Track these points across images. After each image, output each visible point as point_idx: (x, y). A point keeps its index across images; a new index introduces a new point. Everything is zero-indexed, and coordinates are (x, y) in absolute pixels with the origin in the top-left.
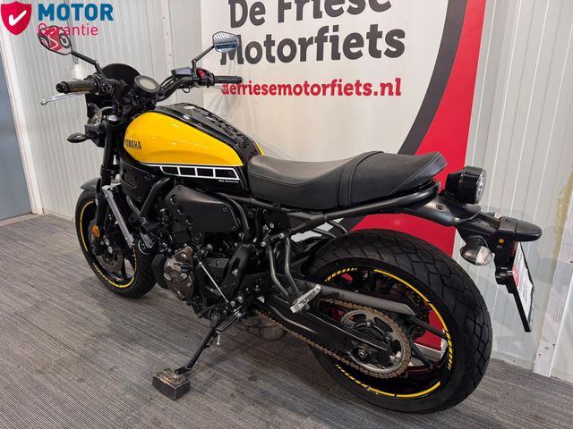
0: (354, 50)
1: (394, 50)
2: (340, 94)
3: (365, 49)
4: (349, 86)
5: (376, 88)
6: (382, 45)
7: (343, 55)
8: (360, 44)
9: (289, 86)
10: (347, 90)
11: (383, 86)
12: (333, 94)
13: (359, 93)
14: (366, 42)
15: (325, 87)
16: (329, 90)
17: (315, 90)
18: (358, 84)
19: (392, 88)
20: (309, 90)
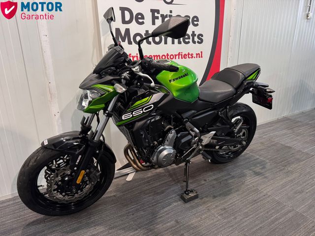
0: (187, 40)
1: (200, 41)
2: (182, 58)
3: (191, 40)
4: (185, 55)
5: (195, 55)
6: (196, 39)
7: (182, 42)
8: (189, 38)
9: (159, 56)
10: (185, 56)
11: (197, 54)
12: (179, 58)
13: (189, 58)
14: (191, 37)
15: (176, 55)
16: (177, 57)
17: (172, 57)
18: (189, 54)
19: (200, 55)
20: (169, 57)
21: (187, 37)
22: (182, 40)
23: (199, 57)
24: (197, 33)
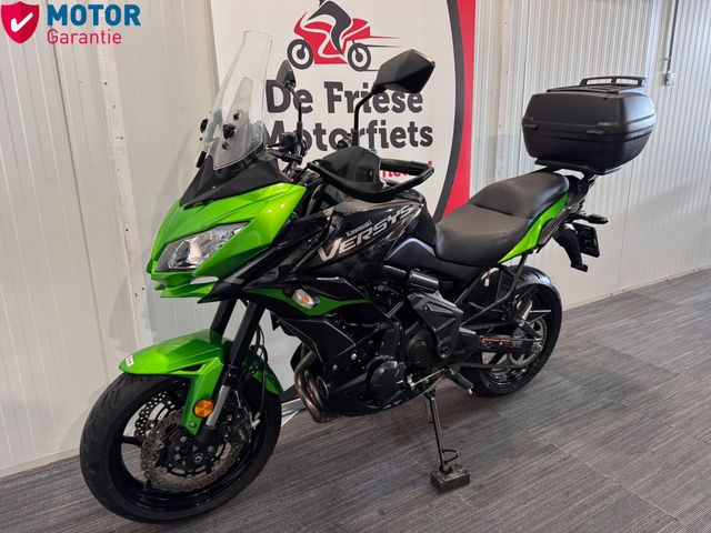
0: (399, 141)
1: (426, 141)
3: (407, 140)
7: (390, 145)
8: (403, 136)
14: (408, 134)
21: (399, 134)
22: (388, 140)
24: (419, 126)
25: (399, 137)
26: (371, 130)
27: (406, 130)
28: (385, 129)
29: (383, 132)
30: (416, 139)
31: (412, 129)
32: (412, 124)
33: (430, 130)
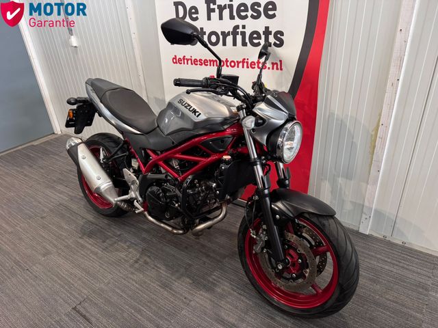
0: (256, 41)
1: (278, 43)
2: (248, 67)
3: (262, 41)
4: (253, 63)
5: (269, 65)
6: (272, 39)
7: (248, 44)
8: (259, 38)
11: (273, 64)
12: (243, 67)
14: (263, 37)
15: (238, 63)
16: (241, 65)
17: (233, 64)
18: (258, 62)
19: (278, 66)
20: (228, 64)
21: (255, 36)
22: (247, 40)
23: (277, 69)
24: (273, 29)
25: (256, 38)
26: (235, 32)
27: (262, 34)
28: (245, 32)
29: (243, 34)
30: (270, 41)
31: (267, 32)
32: (267, 28)
33: (282, 34)
